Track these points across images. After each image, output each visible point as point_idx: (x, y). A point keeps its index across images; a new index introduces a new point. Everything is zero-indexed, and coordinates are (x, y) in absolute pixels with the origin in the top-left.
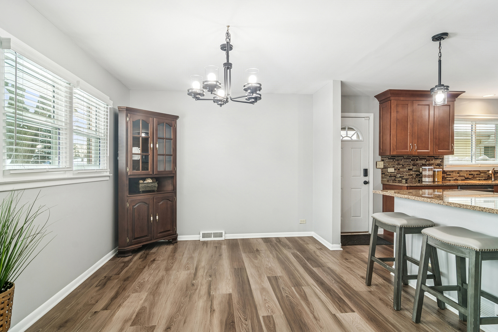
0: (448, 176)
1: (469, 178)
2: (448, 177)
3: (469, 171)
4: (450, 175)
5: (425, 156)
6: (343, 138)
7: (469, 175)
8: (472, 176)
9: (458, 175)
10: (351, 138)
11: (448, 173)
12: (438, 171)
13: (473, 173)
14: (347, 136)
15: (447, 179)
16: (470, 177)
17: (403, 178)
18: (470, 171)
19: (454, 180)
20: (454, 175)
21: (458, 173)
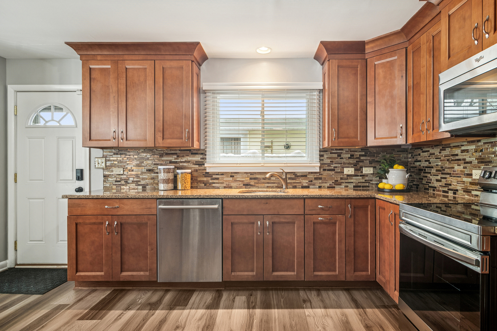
0: (215, 181)
1: (250, 185)
2: (214, 183)
3: (250, 173)
4: (218, 179)
5: (176, 150)
6: (47, 122)
7: (251, 179)
8: (256, 181)
9: (231, 179)
10: (59, 122)
11: (214, 176)
12: (182, 173)
13: (257, 176)
14: (53, 120)
15: (214, 185)
16: (252, 182)
17: (139, 183)
18: (252, 174)
19: (225, 187)
20: (225, 179)
21: (231, 176)
